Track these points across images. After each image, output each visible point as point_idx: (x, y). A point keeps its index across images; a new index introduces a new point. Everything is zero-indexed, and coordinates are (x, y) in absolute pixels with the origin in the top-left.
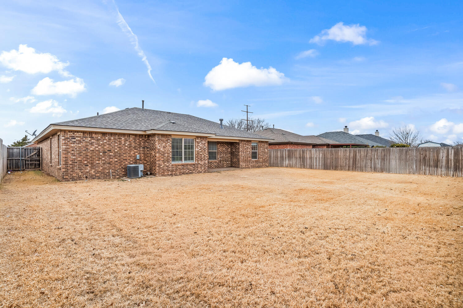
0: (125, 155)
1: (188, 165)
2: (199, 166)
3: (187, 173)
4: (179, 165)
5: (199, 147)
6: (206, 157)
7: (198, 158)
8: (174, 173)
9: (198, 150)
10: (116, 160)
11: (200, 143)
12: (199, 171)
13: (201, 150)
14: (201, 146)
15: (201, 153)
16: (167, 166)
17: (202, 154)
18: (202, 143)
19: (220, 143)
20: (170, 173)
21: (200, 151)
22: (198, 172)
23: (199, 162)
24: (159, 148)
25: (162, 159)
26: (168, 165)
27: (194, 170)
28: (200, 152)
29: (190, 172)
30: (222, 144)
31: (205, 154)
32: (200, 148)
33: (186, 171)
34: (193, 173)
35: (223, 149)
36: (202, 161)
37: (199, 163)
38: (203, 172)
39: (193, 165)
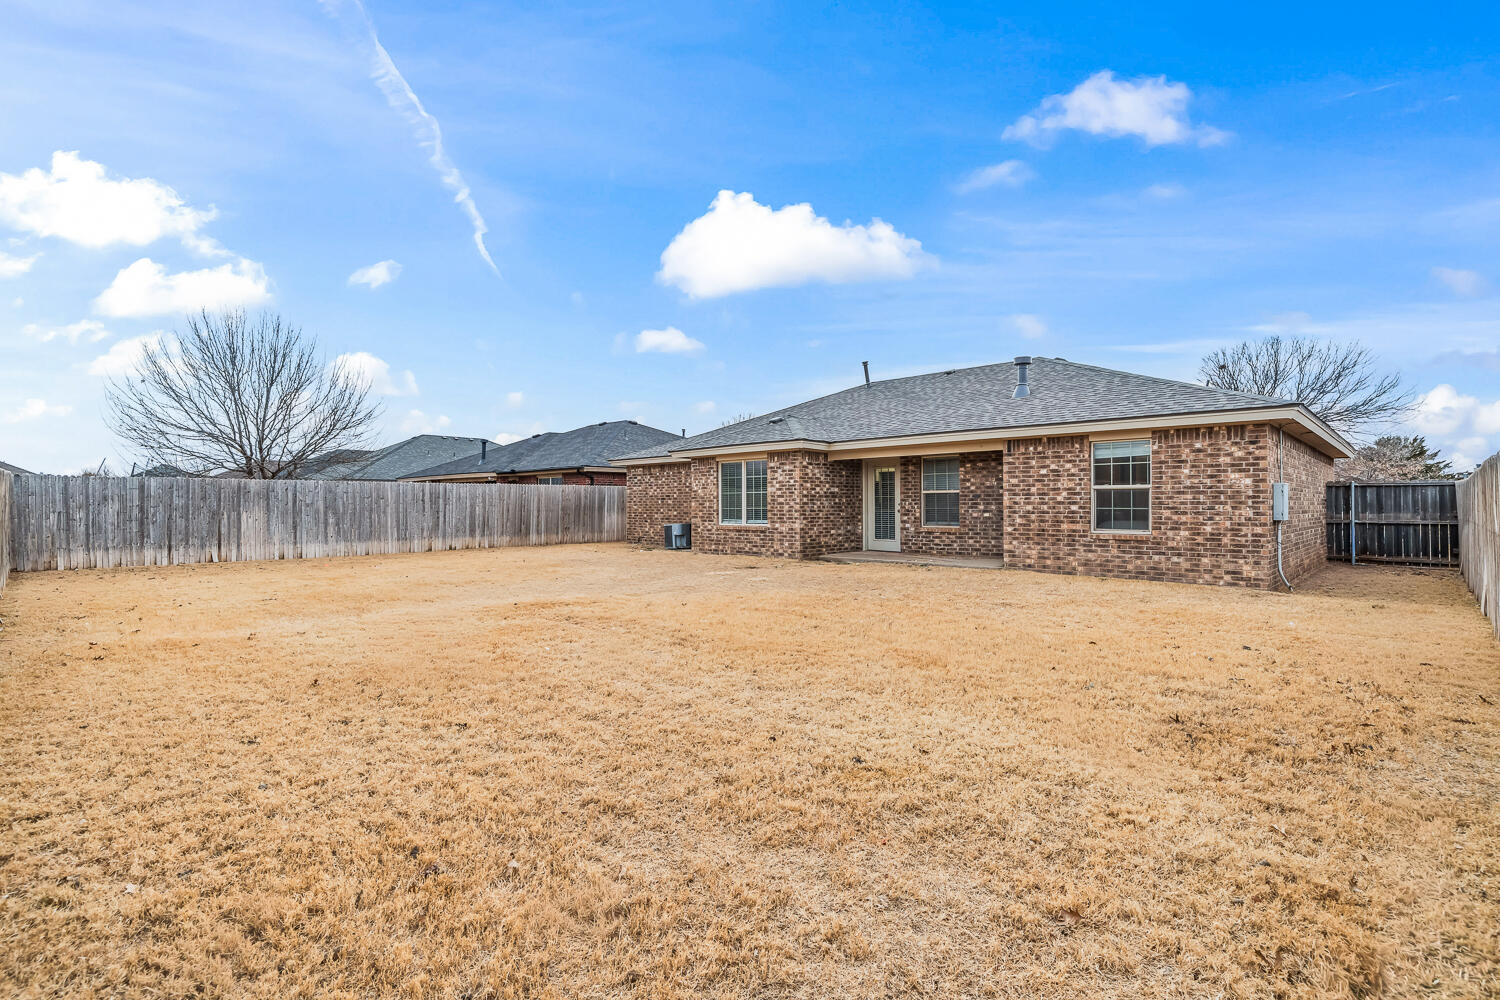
0: (685, 505)
1: (749, 531)
2: (777, 536)
3: (747, 553)
4: (730, 530)
5: (775, 482)
6: (796, 511)
7: (774, 515)
8: (721, 547)
9: (774, 489)
10: (675, 513)
11: (780, 471)
12: (777, 551)
13: (780, 489)
14: (781, 479)
15: (781, 500)
16: (708, 530)
17: (782, 503)
18: (783, 471)
19: (972, 457)
20: (713, 547)
21: (779, 493)
22: (773, 554)
23: (777, 525)
24: (696, 489)
25: (701, 514)
26: (709, 527)
27: (764, 547)
28: (779, 496)
29: (755, 549)
30: (980, 464)
31: (792, 503)
32: (777, 486)
33: (746, 546)
34: (761, 553)
35: (988, 484)
36: (784, 522)
37: (777, 529)
38: (786, 555)
39: (762, 532)
